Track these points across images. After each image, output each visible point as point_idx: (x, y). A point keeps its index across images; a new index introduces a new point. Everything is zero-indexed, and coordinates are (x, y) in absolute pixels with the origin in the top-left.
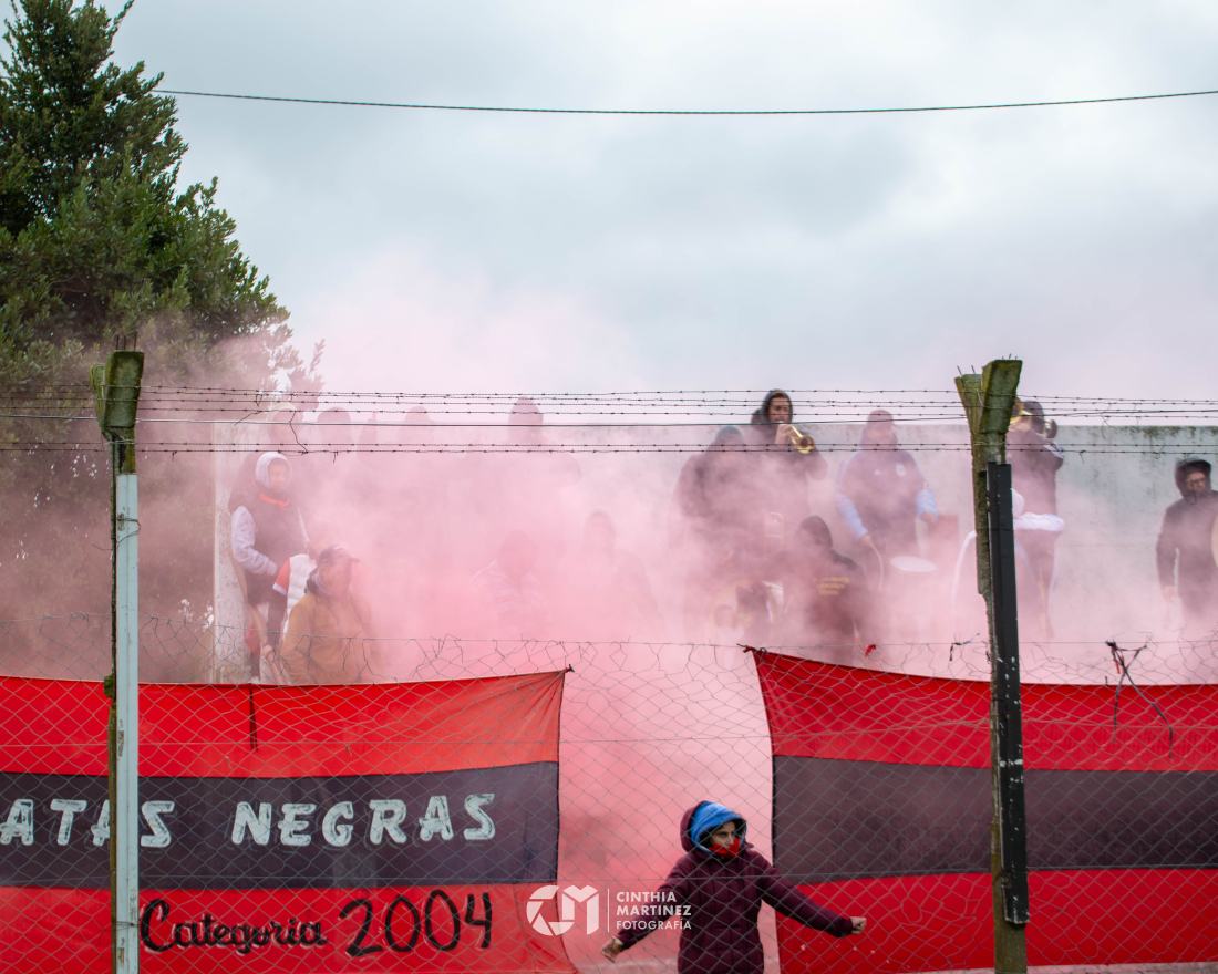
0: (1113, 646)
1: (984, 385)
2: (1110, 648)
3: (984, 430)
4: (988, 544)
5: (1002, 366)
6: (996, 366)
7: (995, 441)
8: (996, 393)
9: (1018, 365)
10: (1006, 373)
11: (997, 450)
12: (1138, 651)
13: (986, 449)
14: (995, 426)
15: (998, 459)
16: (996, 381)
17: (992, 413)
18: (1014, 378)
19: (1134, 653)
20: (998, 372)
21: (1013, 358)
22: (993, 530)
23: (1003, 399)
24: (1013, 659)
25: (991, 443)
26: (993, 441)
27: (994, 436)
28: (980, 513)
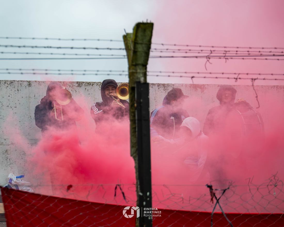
0: (210, 187)
1: (133, 37)
2: (208, 189)
3: (134, 63)
4: (135, 128)
5: (142, 25)
6: (139, 26)
7: (140, 69)
8: (140, 42)
9: (151, 25)
10: (144, 30)
11: (141, 75)
12: (224, 191)
13: (135, 74)
14: (141, 61)
15: (142, 80)
16: (140, 34)
17: (138, 54)
18: (149, 33)
19: (223, 191)
20: (140, 30)
21: (149, 22)
22: (138, 120)
23: (144, 45)
24: (148, 194)
25: (139, 71)
26: (140, 70)
27: (141, 67)
28: (132, 110)
